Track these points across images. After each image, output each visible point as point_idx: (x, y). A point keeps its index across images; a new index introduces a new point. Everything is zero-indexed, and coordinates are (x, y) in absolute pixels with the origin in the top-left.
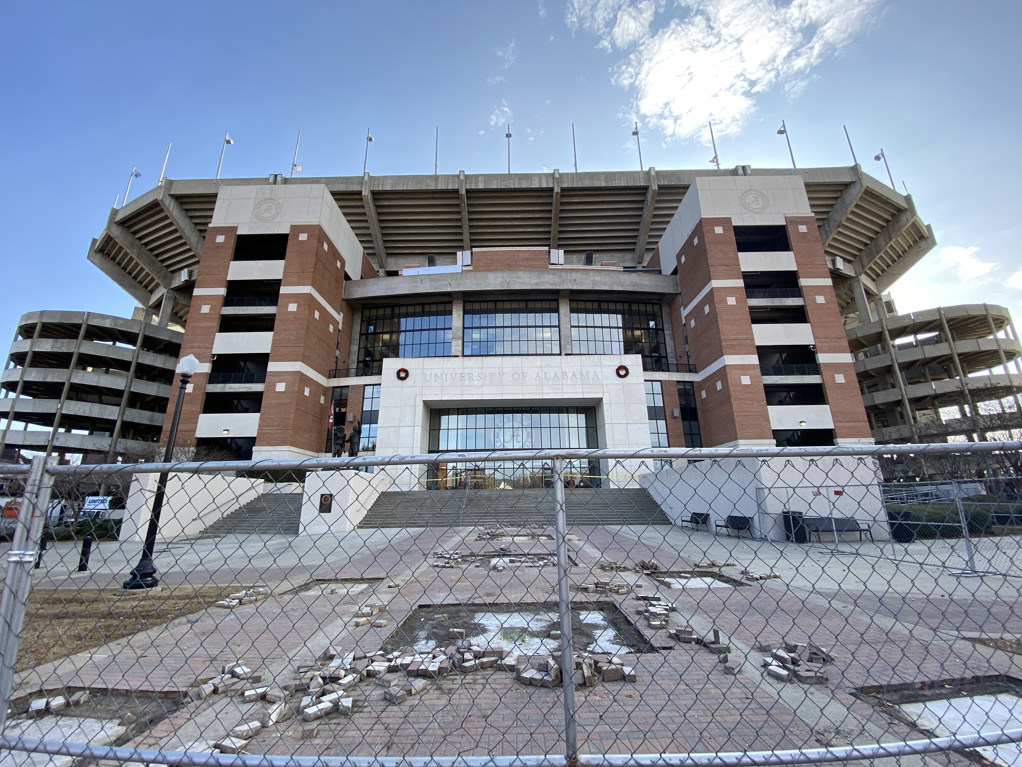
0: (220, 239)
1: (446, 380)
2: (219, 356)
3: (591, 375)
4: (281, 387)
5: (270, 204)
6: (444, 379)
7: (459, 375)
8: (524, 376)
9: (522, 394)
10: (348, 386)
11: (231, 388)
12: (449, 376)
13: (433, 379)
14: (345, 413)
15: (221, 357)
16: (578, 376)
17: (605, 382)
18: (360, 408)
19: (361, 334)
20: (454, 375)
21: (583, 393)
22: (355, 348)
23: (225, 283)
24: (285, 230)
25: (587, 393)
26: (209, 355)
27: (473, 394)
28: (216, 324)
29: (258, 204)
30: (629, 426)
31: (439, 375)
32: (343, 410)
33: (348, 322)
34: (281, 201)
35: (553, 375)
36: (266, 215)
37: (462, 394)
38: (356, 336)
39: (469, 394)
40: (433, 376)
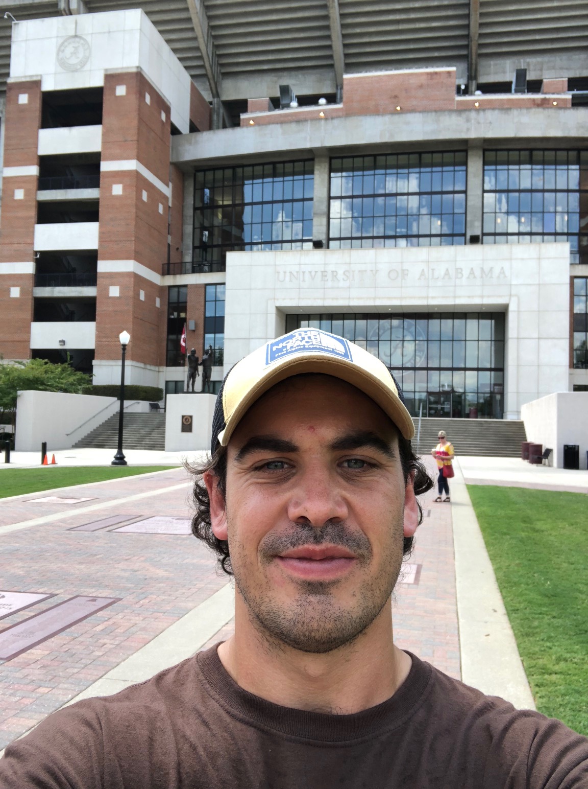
0: (23, 99)
1: (304, 281)
2: (42, 253)
3: (497, 271)
4: (114, 292)
5: (76, 45)
6: (302, 279)
7: (319, 274)
8: (404, 273)
9: (401, 298)
10: (186, 286)
11: (59, 292)
12: (307, 276)
13: (287, 279)
14: (185, 320)
15: (44, 254)
16: (478, 273)
17: (513, 283)
18: (203, 313)
19: (195, 209)
20: (313, 274)
21: (482, 297)
22: (189, 229)
23: (36, 160)
24: (97, 81)
25: (489, 297)
26: (32, 252)
27: (337, 299)
28: (33, 213)
29: (62, 44)
30: (542, 342)
31: (295, 274)
32: (183, 315)
33: (179, 194)
34: (89, 39)
35: (443, 272)
36: (74, 61)
37: (324, 299)
38: (189, 212)
39: (333, 299)
40: (288, 274)
